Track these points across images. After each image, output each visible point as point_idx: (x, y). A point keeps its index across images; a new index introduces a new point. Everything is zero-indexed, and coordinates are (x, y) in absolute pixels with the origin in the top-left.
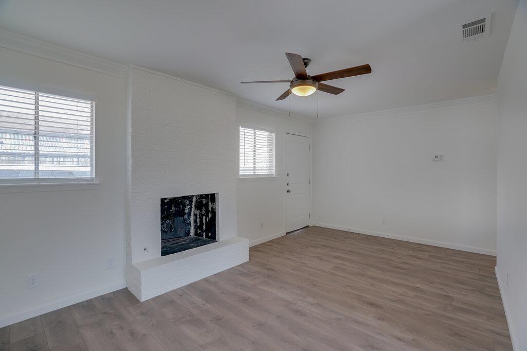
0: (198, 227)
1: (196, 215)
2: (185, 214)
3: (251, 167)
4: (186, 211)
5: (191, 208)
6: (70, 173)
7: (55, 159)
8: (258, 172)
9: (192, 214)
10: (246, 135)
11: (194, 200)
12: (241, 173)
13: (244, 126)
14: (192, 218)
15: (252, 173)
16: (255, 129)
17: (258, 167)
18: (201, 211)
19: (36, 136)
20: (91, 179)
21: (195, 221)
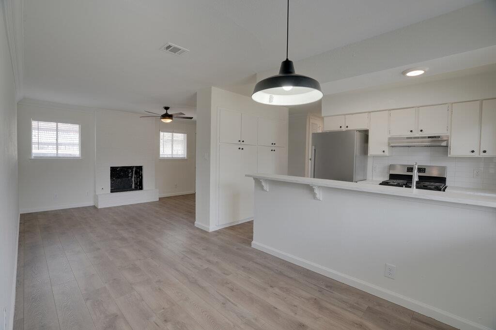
0: (136, 184)
1: (135, 177)
2: (129, 177)
3: (171, 153)
4: (130, 175)
5: (132, 174)
6: (70, 155)
7: (67, 147)
8: (174, 156)
9: (133, 177)
10: (165, 136)
11: (134, 169)
12: (161, 156)
13: (162, 131)
14: (133, 179)
15: (171, 156)
16: (173, 132)
17: (174, 153)
18: (137, 175)
19: (57, 144)
20: (79, 158)
21: (135, 181)
